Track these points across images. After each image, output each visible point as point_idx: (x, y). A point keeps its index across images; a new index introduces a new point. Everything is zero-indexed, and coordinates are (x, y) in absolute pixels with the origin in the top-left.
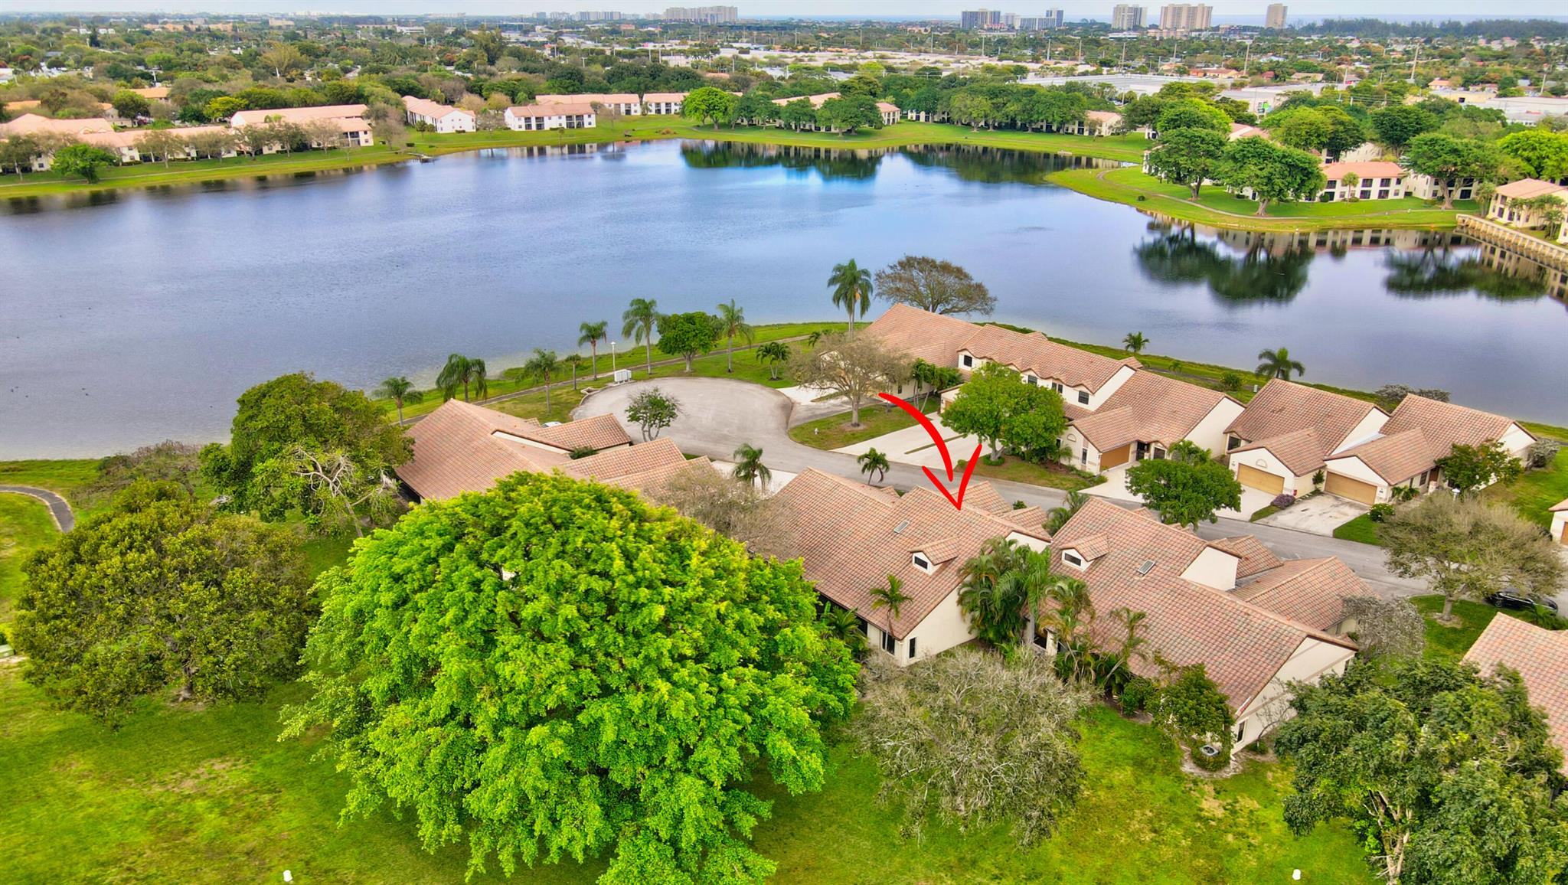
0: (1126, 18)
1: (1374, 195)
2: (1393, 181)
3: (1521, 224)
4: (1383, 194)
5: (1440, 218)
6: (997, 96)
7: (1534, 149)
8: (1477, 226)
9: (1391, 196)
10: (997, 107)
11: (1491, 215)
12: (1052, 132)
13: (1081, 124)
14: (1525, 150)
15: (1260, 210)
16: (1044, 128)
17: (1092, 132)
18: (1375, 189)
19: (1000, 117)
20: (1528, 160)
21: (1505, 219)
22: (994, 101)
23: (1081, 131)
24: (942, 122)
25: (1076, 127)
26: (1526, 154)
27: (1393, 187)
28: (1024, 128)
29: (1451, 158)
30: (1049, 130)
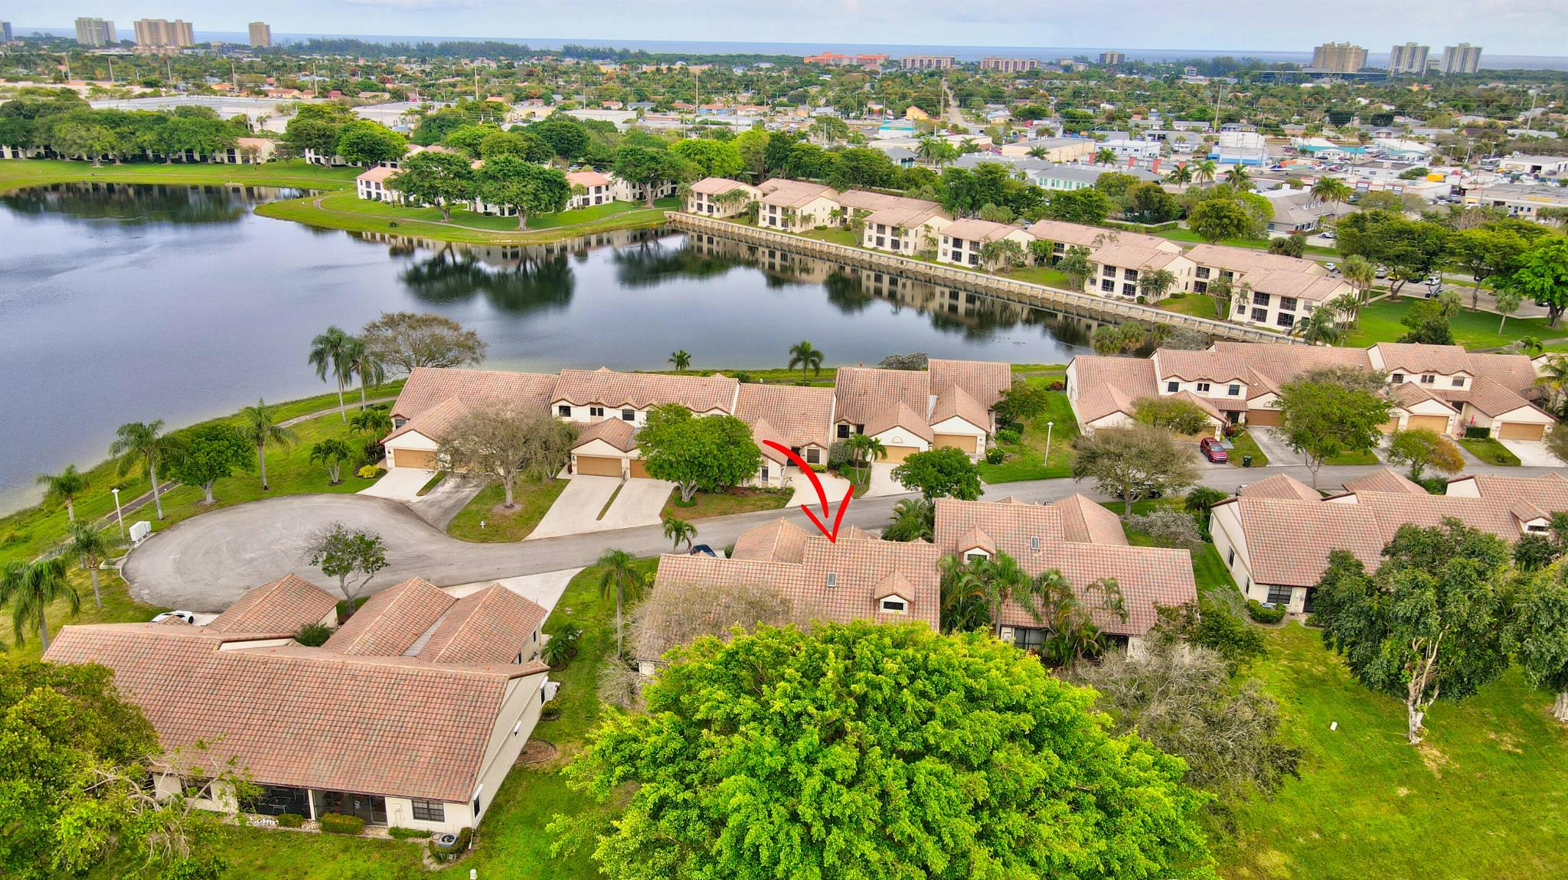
0: (94, 33)
1: (592, 203)
2: (604, 188)
3: (721, 214)
4: (599, 200)
5: (650, 216)
6: (119, 125)
7: (702, 153)
8: (684, 219)
9: (604, 202)
10: (122, 136)
11: (691, 210)
12: (196, 162)
13: (231, 152)
14: (696, 154)
15: (522, 225)
16: (184, 159)
17: (246, 161)
18: (592, 196)
19: (128, 148)
20: (700, 162)
21: (705, 212)
22: (118, 130)
23: (232, 160)
24: (39, 157)
25: (225, 156)
26: (698, 157)
27: (604, 194)
28: (158, 160)
29: (653, 165)
30: (191, 160)
